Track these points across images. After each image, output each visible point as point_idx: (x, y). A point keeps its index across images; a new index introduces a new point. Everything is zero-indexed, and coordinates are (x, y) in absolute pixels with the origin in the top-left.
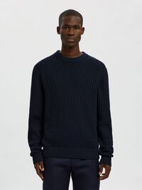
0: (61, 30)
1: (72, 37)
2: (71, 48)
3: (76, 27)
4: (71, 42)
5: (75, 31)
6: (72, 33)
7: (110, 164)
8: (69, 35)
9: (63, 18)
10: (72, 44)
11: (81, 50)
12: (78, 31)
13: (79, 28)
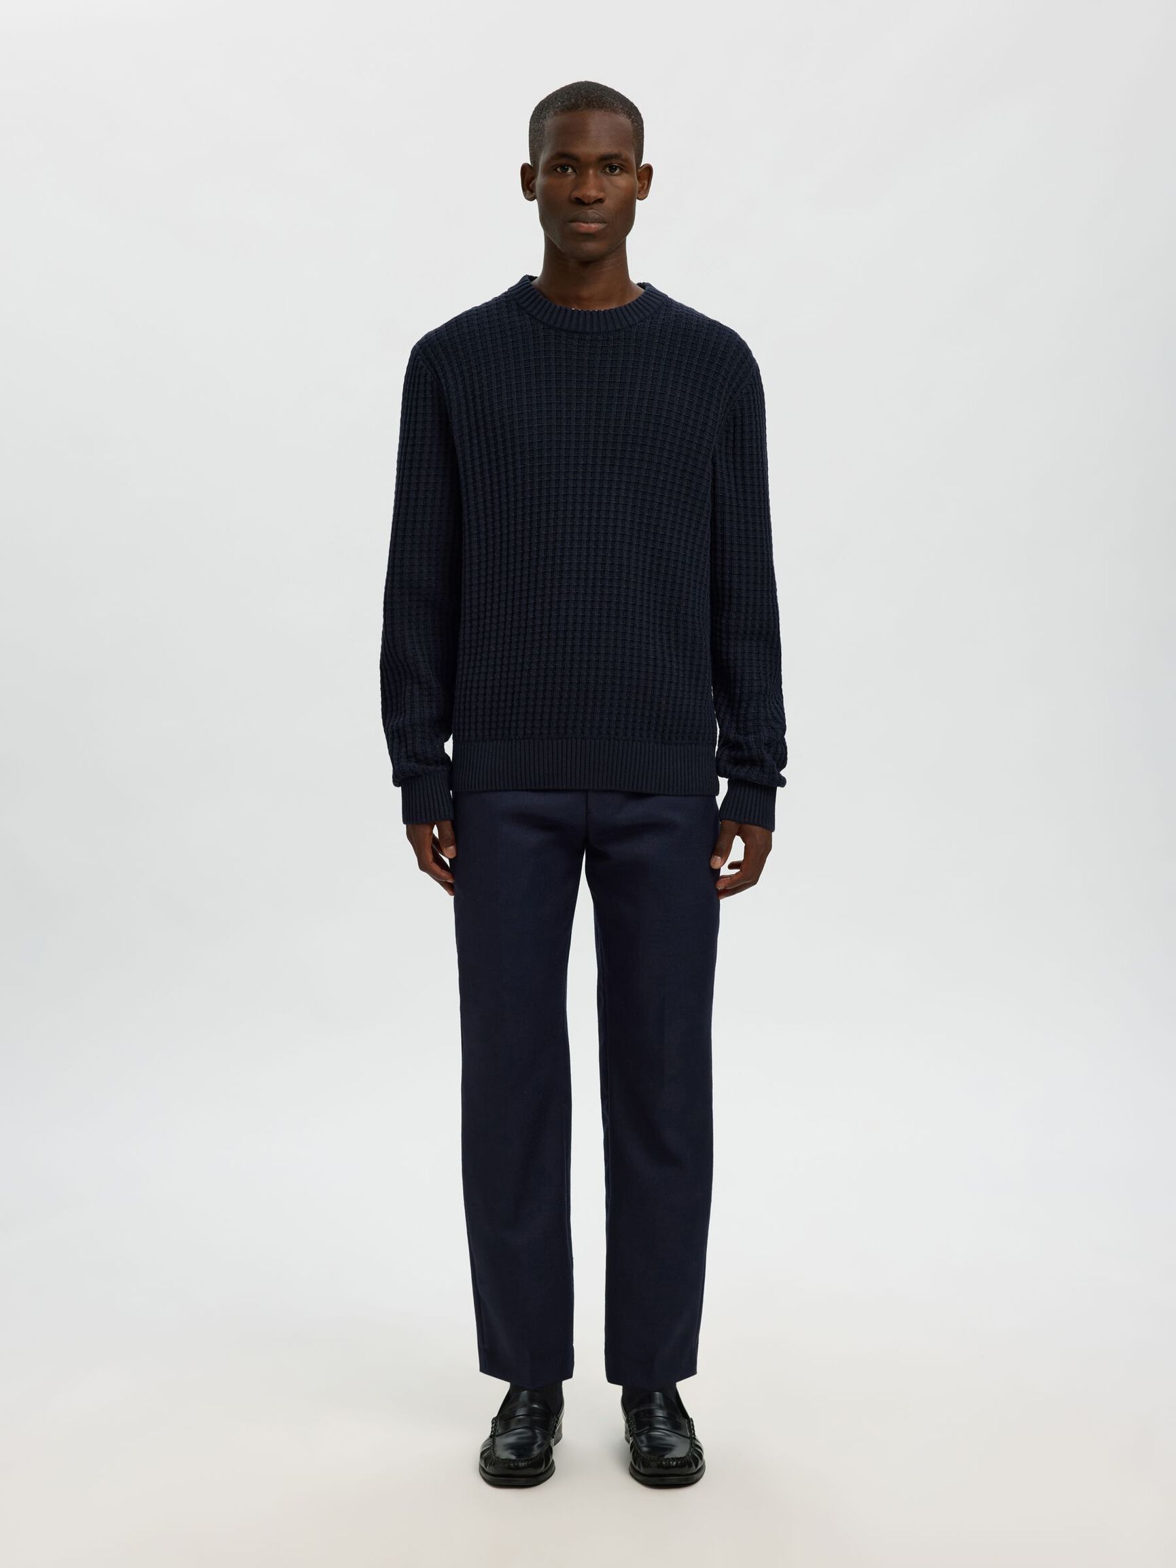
0: (540, 181)
1: (591, 212)
2: (589, 263)
3: (610, 164)
4: (590, 236)
5: (605, 181)
6: (593, 193)
7: (767, 821)
8: (580, 202)
9: (550, 122)
10: (592, 247)
11: (636, 276)
12: (622, 181)
13: (624, 168)
